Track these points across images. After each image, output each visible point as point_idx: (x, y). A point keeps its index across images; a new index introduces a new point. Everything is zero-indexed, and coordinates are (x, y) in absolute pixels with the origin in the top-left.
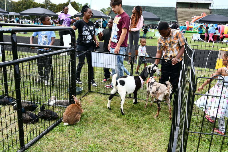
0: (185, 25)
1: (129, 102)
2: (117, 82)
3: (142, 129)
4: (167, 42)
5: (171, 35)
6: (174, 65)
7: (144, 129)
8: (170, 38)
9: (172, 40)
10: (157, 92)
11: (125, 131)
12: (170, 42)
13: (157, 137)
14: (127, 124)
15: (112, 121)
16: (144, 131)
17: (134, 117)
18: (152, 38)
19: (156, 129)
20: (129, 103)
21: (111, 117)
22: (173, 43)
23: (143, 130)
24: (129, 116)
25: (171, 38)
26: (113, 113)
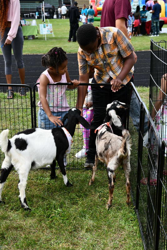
0: (91, 7)
1: (37, 179)
2: (9, 143)
3: (83, 232)
4: (98, 57)
5: (103, 42)
6: (115, 91)
7: (87, 232)
8: (103, 49)
9: (108, 51)
10: (105, 152)
11: (51, 244)
12: (105, 55)
13: (118, 242)
14: (51, 227)
15: (16, 228)
16: (89, 236)
17: (59, 209)
18: (33, 37)
19: (109, 226)
20: (39, 181)
21: (12, 220)
22: (110, 56)
23: (86, 234)
24: (47, 209)
25: (105, 49)
26: (12, 210)
